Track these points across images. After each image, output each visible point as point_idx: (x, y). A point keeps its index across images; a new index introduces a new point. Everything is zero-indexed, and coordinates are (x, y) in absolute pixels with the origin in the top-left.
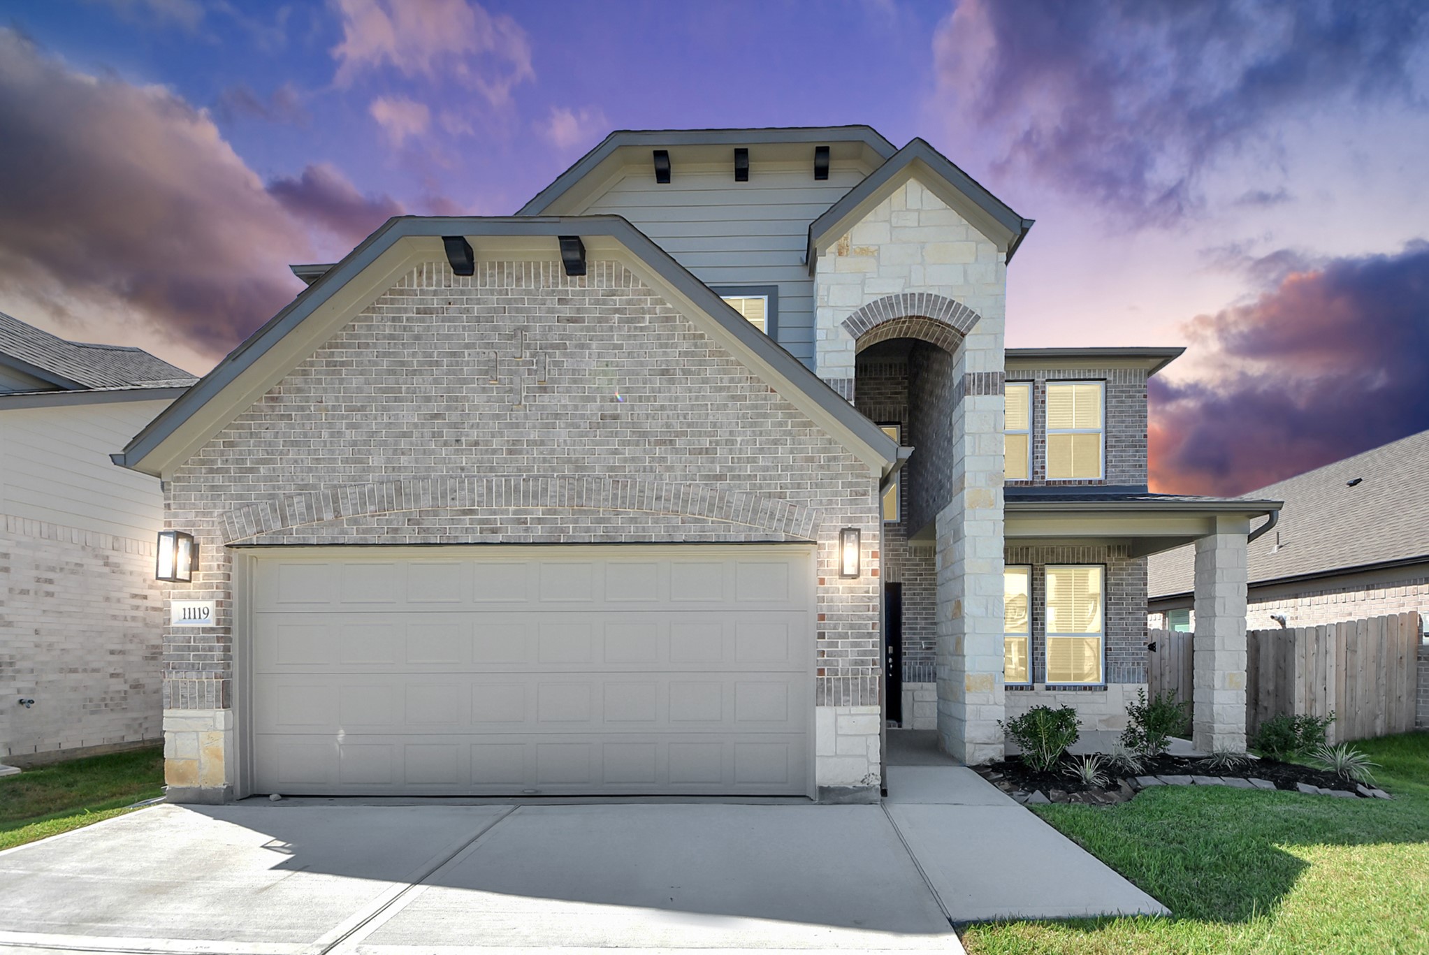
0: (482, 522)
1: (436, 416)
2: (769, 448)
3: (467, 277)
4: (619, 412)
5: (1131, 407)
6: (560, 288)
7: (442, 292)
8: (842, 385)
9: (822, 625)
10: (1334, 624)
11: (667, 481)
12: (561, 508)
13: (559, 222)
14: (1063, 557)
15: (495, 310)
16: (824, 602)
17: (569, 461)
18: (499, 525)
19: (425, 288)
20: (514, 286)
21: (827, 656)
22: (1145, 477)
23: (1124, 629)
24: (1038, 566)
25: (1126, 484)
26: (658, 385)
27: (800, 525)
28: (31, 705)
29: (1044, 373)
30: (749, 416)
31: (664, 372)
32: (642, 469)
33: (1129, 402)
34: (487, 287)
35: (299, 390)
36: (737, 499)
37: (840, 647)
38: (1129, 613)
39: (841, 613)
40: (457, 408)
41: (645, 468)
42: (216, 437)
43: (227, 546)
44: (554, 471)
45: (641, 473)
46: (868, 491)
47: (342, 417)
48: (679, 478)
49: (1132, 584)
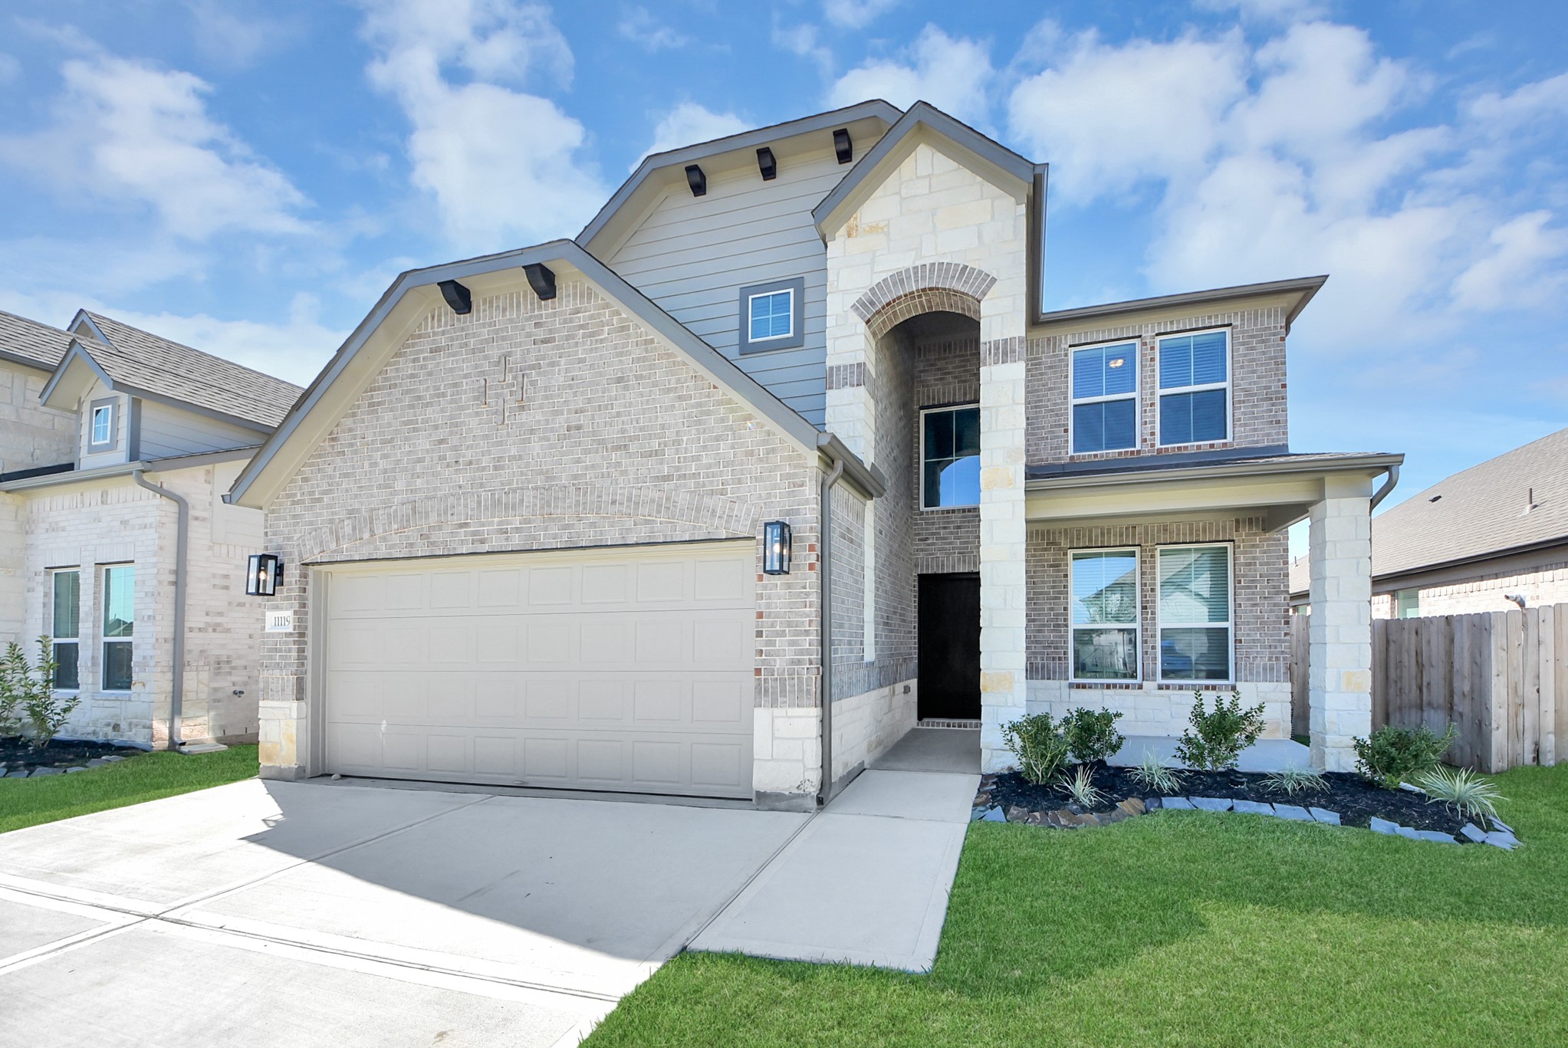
0: (474, 533)
1: (441, 442)
2: (711, 445)
3: (465, 315)
4: (582, 422)
5: (1264, 353)
6: (536, 313)
7: (449, 332)
8: (852, 371)
9: (760, 623)
10: (1550, 606)
11: (622, 485)
12: (534, 517)
13: (522, 253)
14: (1178, 534)
15: (486, 341)
16: (762, 599)
17: (541, 472)
18: (486, 536)
19: (436, 330)
20: (501, 318)
21: (766, 656)
22: (1283, 434)
23: (1258, 617)
24: (1147, 546)
25: (1259, 445)
26: (615, 393)
27: (739, 521)
28: (242, 695)
29: (1153, 327)
30: (694, 415)
31: (620, 380)
32: (600, 475)
33: (1261, 347)
34: (481, 322)
35: (350, 430)
36: (682, 498)
37: (777, 645)
38: (1265, 598)
39: (779, 610)
40: (457, 433)
41: (603, 474)
42: (297, 475)
43: (303, 564)
44: (528, 483)
45: (600, 479)
46: (805, 482)
47: (378, 450)
48: (632, 482)
49: (1268, 564)
